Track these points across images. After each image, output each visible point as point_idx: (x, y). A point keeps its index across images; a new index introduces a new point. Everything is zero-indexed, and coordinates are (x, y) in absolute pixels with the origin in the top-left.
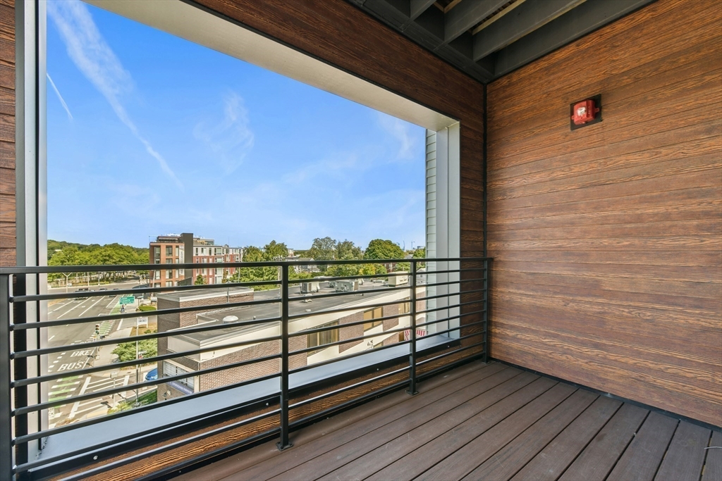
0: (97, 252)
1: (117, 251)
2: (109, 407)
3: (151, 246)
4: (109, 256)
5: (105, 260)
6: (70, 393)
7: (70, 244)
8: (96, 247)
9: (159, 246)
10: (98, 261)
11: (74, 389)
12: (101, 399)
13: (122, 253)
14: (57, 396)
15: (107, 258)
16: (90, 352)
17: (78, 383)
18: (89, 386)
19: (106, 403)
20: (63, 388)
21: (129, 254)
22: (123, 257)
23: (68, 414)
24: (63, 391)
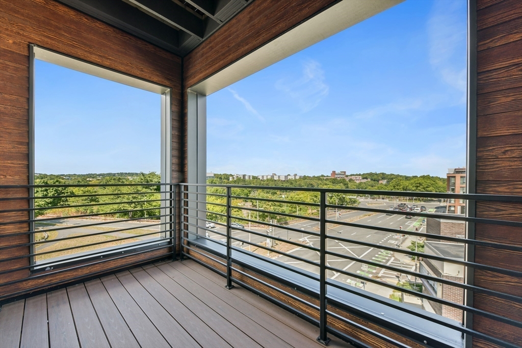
0: (412, 181)
1: (426, 180)
2: (399, 280)
3: (448, 177)
4: (420, 183)
5: (417, 187)
6: (383, 262)
7: (401, 176)
8: (415, 177)
9: (455, 177)
10: (413, 187)
11: (384, 261)
12: (396, 273)
13: (429, 182)
14: (376, 261)
15: (418, 185)
16: (398, 243)
17: (387, 258)
18: (392, 263)
19: (398, 277)
20: (380, 258)
21: (434, 183)
22: (430, 184)
23: (378, 273)
24: (379, 260)
